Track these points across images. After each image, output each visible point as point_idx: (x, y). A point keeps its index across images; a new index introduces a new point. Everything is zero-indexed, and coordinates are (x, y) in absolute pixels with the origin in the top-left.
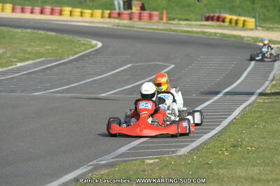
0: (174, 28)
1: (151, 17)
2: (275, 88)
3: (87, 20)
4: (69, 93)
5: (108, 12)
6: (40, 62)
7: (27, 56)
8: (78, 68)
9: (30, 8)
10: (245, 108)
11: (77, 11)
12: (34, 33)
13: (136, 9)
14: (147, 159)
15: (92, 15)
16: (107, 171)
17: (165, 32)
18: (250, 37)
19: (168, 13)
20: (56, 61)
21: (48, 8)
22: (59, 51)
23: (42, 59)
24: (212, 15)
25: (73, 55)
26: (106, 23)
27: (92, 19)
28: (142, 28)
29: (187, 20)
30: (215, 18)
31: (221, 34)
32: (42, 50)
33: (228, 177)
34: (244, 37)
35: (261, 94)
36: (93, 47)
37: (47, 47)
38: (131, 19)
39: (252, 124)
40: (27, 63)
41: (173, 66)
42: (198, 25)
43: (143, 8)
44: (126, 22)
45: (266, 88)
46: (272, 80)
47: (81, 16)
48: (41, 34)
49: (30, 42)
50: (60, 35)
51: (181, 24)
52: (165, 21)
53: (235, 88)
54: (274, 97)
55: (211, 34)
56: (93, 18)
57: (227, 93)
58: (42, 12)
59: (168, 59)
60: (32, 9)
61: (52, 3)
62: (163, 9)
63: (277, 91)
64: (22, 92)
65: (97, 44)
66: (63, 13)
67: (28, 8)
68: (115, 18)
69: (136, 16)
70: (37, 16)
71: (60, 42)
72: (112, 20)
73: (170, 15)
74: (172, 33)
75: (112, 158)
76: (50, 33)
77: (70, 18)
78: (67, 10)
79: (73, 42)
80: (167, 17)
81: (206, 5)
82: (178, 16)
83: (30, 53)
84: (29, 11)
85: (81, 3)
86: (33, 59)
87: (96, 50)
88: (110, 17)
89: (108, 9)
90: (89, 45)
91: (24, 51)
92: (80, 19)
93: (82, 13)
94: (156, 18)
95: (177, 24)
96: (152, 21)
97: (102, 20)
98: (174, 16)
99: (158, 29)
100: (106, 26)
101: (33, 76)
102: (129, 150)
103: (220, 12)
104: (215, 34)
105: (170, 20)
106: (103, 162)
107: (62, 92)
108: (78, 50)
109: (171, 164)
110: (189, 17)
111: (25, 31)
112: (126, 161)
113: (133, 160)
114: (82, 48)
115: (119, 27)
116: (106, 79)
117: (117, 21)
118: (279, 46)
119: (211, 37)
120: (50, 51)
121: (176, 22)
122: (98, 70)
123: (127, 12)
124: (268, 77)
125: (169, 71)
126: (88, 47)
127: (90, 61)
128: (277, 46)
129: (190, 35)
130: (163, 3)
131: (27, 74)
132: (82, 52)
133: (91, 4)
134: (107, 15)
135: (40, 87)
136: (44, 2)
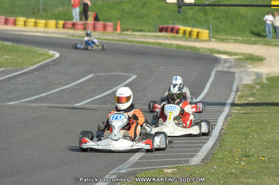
0: (129, 39)
1: (105, 27)
2: (244, 99)
3: (41, 30)
5: (61, 22)
8: (40, 78)
13: (91, 21)
14: (164, 168)
15: (46, 26)
17: (121, 43)
19: (121, 24)
20: (17, 70)
21: (2, 19)
22: (19, 60)
24: (166, 26)
25: (33, 65)
26: (61, 34)
29: (141, 31)
30: (169, 29)
31: (176, 45)
32: (1, 60)
34: (200, 48)
36: (50, 57)
37: (6, 57)
38: (85, 29)
41: (134, 77)
42: (152, 36)
43: (96, 19)
44: (80, 32)
45: (234, 100)
46: (237, 91)
47: (36, 26)
50: (16, 45)
51: (135, 35)
52: (119, 31)
53: (203, 99)
54: (248, 108)
55: (166, 45)
56: (48, 28)
59: (128, 70)
61: (6, 13)
62: (117, 20)
63: (246, 102)
65: (54, 55)
66: (17, 23)
68: (69, 28)
69: (90, 27)
71: (18, 52)
72: (66, 31)
73: (123, 26)
74: (127, 43)
75: (129, 167)
76: (6, 43)
77: (24, 28)
78: (21, 20)
79: (31, 52)
80: (121, 28)
81: (159, 17)
82: (131, 27)
85: (34, 13)
87: (54, 60)
88: (64, 27)
89: (61, 19)
90: (48, 55)
92: (35, 29)
93: (36, 23)
94: (110, 29)
95: (132, 35)
96: (106, 32)
97: (56, 30)
98: (128, 27)
99: (113, 40)
100: (61, 36)
102: (141, 159)
103: (174, 24)
104: (171, 45)
105: (123, 30)
106: (123, 171)
108: (37, 60)
110: (142, 28)
112: (144, 170)
114: (41, 58)
115: (74, 38)
117: (72, 31)
118: (237, 57)
119: (167, 48)
120: (10, 60)
121: (130, 32)
122: (62, 80)
123: (81, 22)
124: (232, 88)
125: (132, 81)
126: (47, 57)
127: (51, 71)
128: (234, 57)
129: (146, 45)
130: (116, 14)
132: (40, 62)
133: (44, 14)
134: (61, 25)
135: (10, 97)
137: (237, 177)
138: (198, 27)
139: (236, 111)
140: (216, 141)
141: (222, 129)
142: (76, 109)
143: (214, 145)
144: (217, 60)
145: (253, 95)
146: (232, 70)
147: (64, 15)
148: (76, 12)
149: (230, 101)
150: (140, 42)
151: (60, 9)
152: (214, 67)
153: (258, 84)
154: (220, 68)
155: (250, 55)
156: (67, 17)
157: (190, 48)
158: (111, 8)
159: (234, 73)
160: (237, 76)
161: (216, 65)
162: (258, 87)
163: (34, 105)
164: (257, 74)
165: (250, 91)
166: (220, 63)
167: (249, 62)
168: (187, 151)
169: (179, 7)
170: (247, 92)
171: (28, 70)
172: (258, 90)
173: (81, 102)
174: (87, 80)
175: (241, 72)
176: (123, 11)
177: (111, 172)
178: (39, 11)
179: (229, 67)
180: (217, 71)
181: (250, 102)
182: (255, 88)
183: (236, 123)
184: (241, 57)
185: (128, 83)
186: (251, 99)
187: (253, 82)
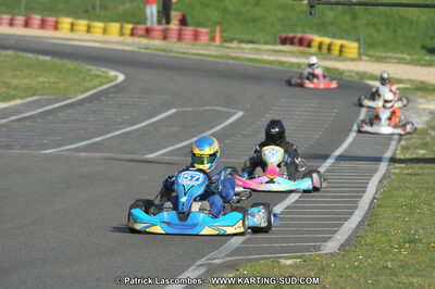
0: (233, 55)
1: (196, 36)
2: (410, 152)
3: (97, 38)
4: (93, 151)
5: (129, 26)
6: (34, 102)
7: (14, 92)
8: (94, 112)
9: (9, 17)
12: (18, 56)
13: (174, 25)
14: (281, 258)
15: (105, 31)
17: (220, 60)
19: (222, 31)
20: (58, 101)
21: (36, 19)
22: (61, 85)
23: (35, 98)
24: (291, 35)
25: (82, 93)
26: (128, 44)
27: (107, 38)
28: (184, 53)
29: (252, 42)
30: (296, 40)
32: (34, 83)
34: (344, 71)
35: (393, 160)
36: (110, 80)
37: (42, 79)
38: (165, 38)
40: (13, 103)
41: (240, 114)
42: (269, 50)
43: (183, 22)
44: (158, 43)
45: (395, 152)
46: (400, 140)
47: (88, 31)
48: (29, 58)
49: (15, 70)
50: (58, 61)
51: (243, 49)
52: (218, 42)
53: (346, 150)
54: (416, 166)
55: (291, 65)
56: (108, 35)
57: (341, 158)
58: (27, 24)
59: (231, 103)
60: (12, 20)
61: (43, 11)
62: (215, 24)
63: (414, 156)
64: (22, 148)
65: (116, 77)
66: (59, 26)
67: (6, 18)
68: (141, 36)
69: (174, 34)
70: (19, 31)
71: (60, 72)
72: (136, 40)
73: (225, 34)
74: (231, 61)
75: (230, 255)
76: (41, 58)
77: (70, 35)
78: (66, 22)
79: (80, 72)
80: (221, 37)
81: (281, 20)
82: (237, 36)
83: (15, 88)
84: (7, 21)
85: (86, 11)
86: (22, 98)
87: (117, 86)
88: (132, 34)
89: (128, 22)
90: (106, 77)
91: (7, 85)
92: (87, 36)
93: (89, 27)
94: (204, 38)
95: (238, 48)
96: (198, 42)
97: (121, 39)
98: (232, 36)
99: (209, 56)
100: (127, 48)
101: (28, 123)
102: (244, 242)
103: (304, 32)
104: (298, 65)
105: (226, 40)
106: (217, 261)
108: (89, 84)
110: (255, 38)
111: (4, 52)
114: (96, 82)
115: (148, 51)
117: (144, 41)
118: (401, 86)
119: (293, 70)
120: (47, 85)
121: (234, 44)
122: (127, 117)
123: (160, 27)
124: (392, 135)
125: (237, 120)
126: (104, 80)
127: (110, 103)
129: (260, 65)
130: (215, 15)
131: (19, 120)
132: (95, 88)
133: (102, 14)
134: (128, 32)
135: (46, 141)
136: (30, 9)
137: (394, 273)
138: (341, 38)
139: (397, 171)
140: (365, 217)
141: (374, 198)
142: (148, 162)
143: (361, 223)
145: (425, 145)
147: (134, 15)
148: (152, 10)
149: (388, 155)
150: (252, 60)
151: (127, 6)
153: (433, 128)
155: (422, 82)
156: (137, 18)
157: (329, 70)
158: (207, 6)
162: (433, 133)
163: (83, 154)
164: (431, 112)
165: (420, 139)
167: (419, 94)
168: (318, 232)
169: (312, 7)
170: (416, 141)
171: (75, 99)
172: (433, 139)
173: (157, 151)
174: (165, 118)
175: (408, 110)
176: (225, 11)
177: (198, 263)
178: (94, 8)
181: (420, 156)
182: (428, 134)
183: (396, 189)
184: (408, 86)
185: (231, 124)
186: (422, 152)
187: (425, 126)
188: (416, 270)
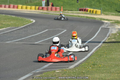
0: (66, 14)
1: (56, 9)
3: (29, 11)
4: (21, 42)
5: (37, 7)
6: (8, 29)
7: (3, 26)
8: (25, 31)
9: (4, 5)
10: (97, 48)
11: (24, 7)
12: (6, 16)
13: (50, 6)
14: (56, 70)
15: (31, 8)
16: (39, 76)
18: (98, 18)
20: (15, 28)
21: (12, 5)
22: (17, 24)
23: (9, 27)
24: (82, 8)
25: (23, 26)
27: (31, 10)
28: (52, 14)
29: (72, 10)
30: (83, 10)
31: (86, 17)
32: (9, 23)
33: (91, 78)
34: (96, 18)
35: (104, 42)
36: (31, 22)
37: (12, 22)
38: (47, 10)
39: (101, 55)
40: (3, 29)
41: (66, 30)
42: (76, 13)
43: (53, 5)
44: (45, 11)
45: (106, 40)
46: (108, 37)
47: (26, 9)
48: (9, 16)
49: (5, 20)
50: (17, 17)
51: (69, 12)
52: (62, 11)
53: (92, 40)
54: (110, 44)
55: (82, 16)
57: (89, 42)
58: (9, 7)
59: (63, 27)
60: (5, 6)
61: (14, 3)
62: (61, 6)
63: (111, 41)
65: (33, 21)
66: (18, 7)
67: (3, 5)
68: (41, 10)
69: (50, 9)
70: (7, 9)
71: (17, 20)
72: (39, 11)
73: (64, 9)
75: (41, 70)
76: (13, 16)
77: (21, 10)
78: (20, 6)
79: (23, 20)
80: (63, 9)
81: (79, 4)
82: (67, 9)
83: (4, 25)
84: (4, 6)
85: (26, 3)
86: (6, 28)
87: (32, 23)
91: (2, 24)
92: (26, 10)
93: (26, 7)
94: (58, 10)
95: (68, 12)
97: (35, 10)
98: (66, 9)
100: (37, 13)
101: (6, 34)
102: (49, 66)
103: (86, 7)
104: (84, 16)
105: (64, 10)
106: (38, 72)
107: (19, 41)
108: (25, 23)
109: (67, 72)
110: (72, 9)
111: (2, 15)
112: (47, 71)
113: (51, 71)
114: (27, 23)
115: (42, 14)
116: (37, 36)
117: (42, 11)
119: (82, 18)
120: (13, 24)
121: (67, 11)
122: (34, 32)
123: (46, 7)
124: (107, 35)
125: (64, 32)
126: (29, 22)
127: (30, 28)
128: (110, 22)
129: (73, 17)
130: (61, 3)
131: (3, 34)
132: (26, 24)
133: (30, 4)
134: (37, 8)
135: (9, 39)
136: (10, 3)
139: (104, 45)
141: (93, 53)
142: (35, 44)
144: (103, 23)
145: (115, 38)
146: (109, 27)
147: (39, 4)
150: (71, 16)
151: (37, 1)
152: (101, 26)
153: (118, 33)
154: (103, 26)
155: (117, 21)
157: (92, 18)
158: (59, 1)
159: (109, 29)
160: (110, 30)
161: (102, 25)
162: (118, 34)
164: (119, 29)
166: (104, 24)
167: (116, 24)
170: (113, 37)
171: (20, 28)
172: (118, 36)
175: (112, 28)
176: (64, 2)
178: (28, 2)
179: (107, 26)
180: (102, 28)
182: (116, 35)
183: (100, 50)
184: (113, 22)
185: (62, 34)
186: (113, 40)
187: (116, 33)
188: (91, 73)
